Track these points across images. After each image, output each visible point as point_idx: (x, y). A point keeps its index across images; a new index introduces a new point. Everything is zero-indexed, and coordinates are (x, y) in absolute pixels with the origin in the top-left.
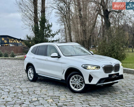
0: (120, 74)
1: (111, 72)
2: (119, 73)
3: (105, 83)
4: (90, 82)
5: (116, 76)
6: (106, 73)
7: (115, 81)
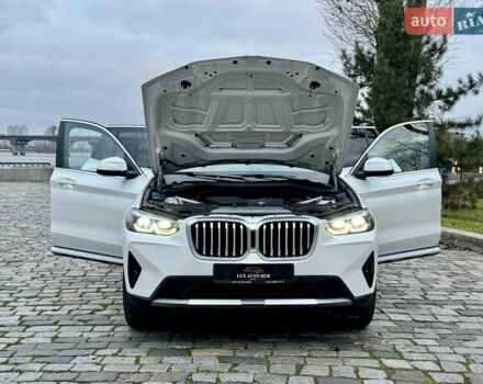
3: (192, 302)
4: (132, 286)
5: (268, 276)
6: (208, 254)
7: (268, 302)
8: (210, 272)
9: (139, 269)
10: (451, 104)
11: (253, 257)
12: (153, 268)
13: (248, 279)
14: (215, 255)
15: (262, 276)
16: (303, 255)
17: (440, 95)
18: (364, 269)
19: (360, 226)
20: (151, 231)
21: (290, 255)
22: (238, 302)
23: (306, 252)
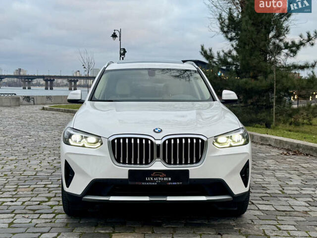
0: (191, 176)
1: (147, 163)
2: (187, 171)
3: (112, 198)
4: (68, 186)
5: (170, 179)
6: (124, 162)
7: (169, 199)
8: (126, 176)
9: (73, 173)
10: (295, 53)
11: (158, 165)
12: (83, 173)
13: (155, 182)
14: (130, 163)
15: (165, 179)
16: (196, 163)
17: (287, 46)
18: (241, 174)
19: (239, 141)
20: (81, 145)
21: (186, 163)
22: (147, 199)
23: (198, 161)
